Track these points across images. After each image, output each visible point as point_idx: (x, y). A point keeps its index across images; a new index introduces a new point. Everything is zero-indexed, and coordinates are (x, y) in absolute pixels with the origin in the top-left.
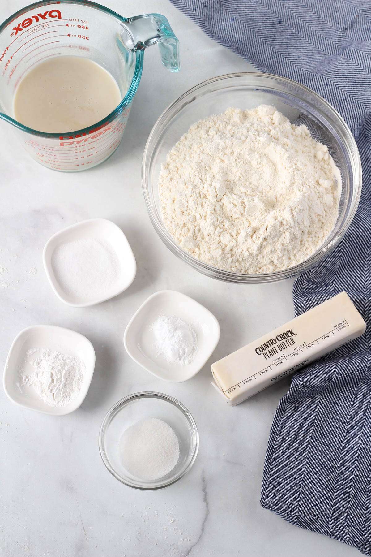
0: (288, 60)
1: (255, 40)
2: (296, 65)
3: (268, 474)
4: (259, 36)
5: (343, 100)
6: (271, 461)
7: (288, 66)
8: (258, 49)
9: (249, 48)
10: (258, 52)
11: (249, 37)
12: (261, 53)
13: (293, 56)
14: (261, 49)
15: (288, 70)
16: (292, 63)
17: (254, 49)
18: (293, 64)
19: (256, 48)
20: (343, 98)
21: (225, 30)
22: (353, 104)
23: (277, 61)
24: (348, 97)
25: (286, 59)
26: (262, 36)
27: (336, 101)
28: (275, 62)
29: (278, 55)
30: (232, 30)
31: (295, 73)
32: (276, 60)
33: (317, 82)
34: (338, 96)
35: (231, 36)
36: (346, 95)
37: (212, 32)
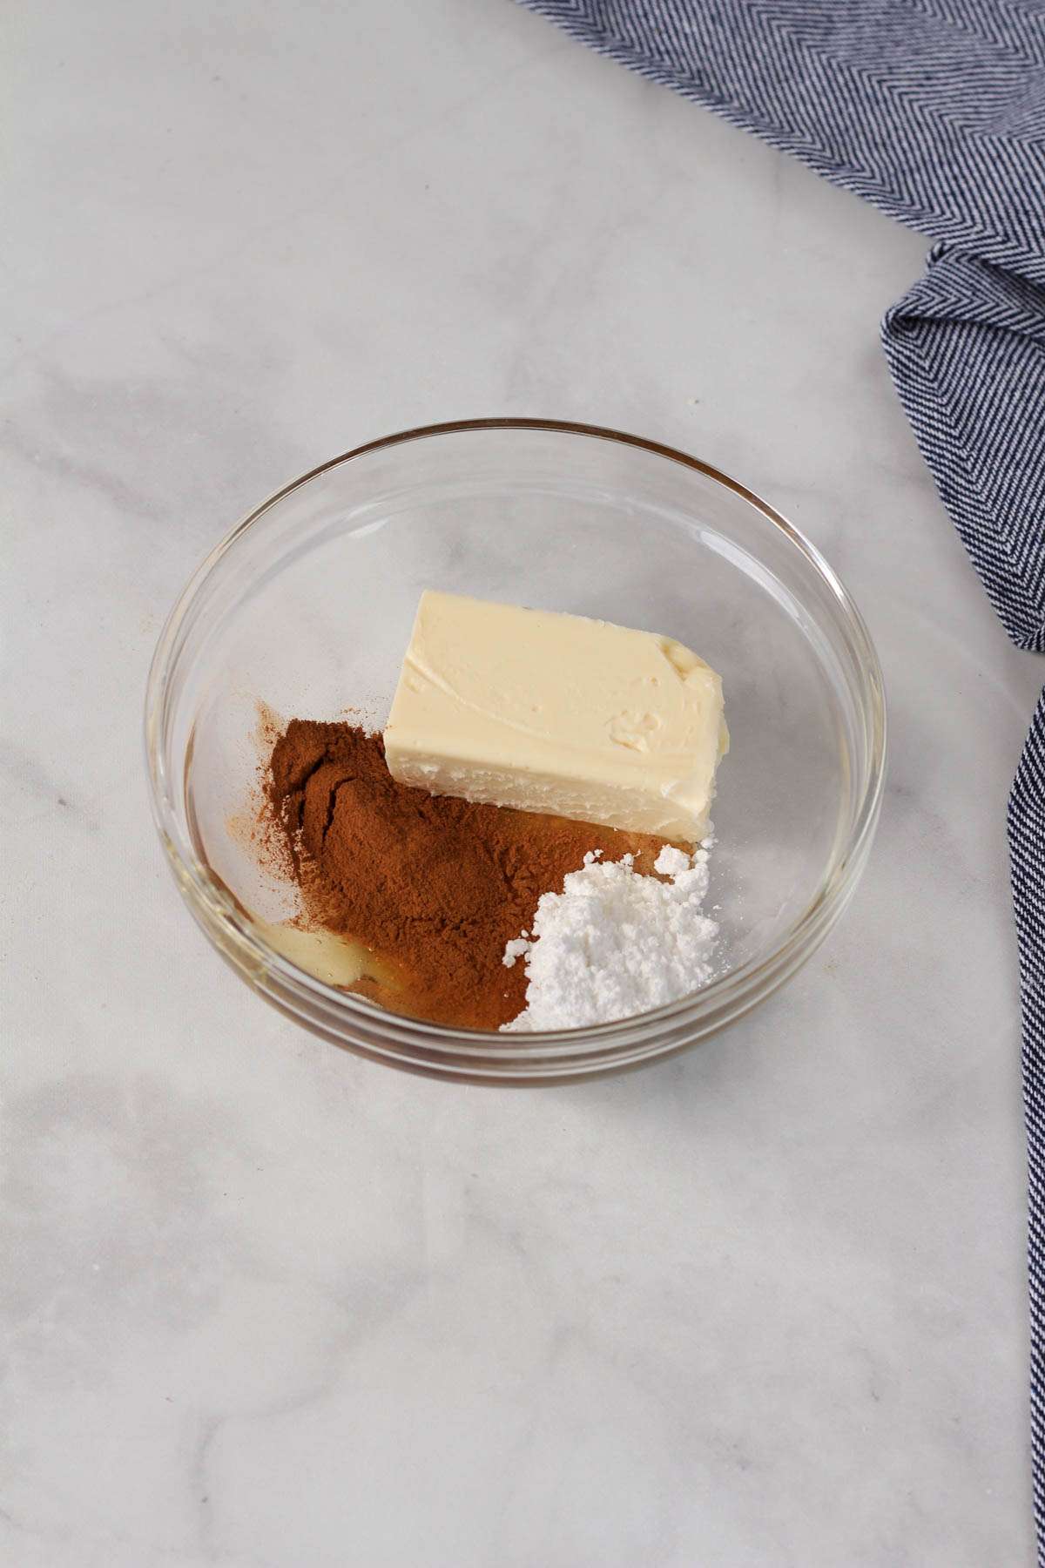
0: (889, 88)
1: (760, 35)
2: (922, 103)
4: (774, 23)
7: (892, 109)
8: (774, 65)
9: (742, 65)
10: (777, 75)
11: (738, 27)
12: (787, 80)
13: (908, 73)
14: (785, 64)
15: (894, 122)
16: (905, 98)
17: (760, 69)
18: (910, 102)
19: (766, 62)
21: (646, 15)
23: (852, 98)
25: (881, 88)
26: (783, 22)
28: (845, 100)
29: (851, 75)
30: (674, 13)
31: (922, 131)
32: (847, 95)
33: (1022, 165)
35: (672, 32)
37: (600, 28)
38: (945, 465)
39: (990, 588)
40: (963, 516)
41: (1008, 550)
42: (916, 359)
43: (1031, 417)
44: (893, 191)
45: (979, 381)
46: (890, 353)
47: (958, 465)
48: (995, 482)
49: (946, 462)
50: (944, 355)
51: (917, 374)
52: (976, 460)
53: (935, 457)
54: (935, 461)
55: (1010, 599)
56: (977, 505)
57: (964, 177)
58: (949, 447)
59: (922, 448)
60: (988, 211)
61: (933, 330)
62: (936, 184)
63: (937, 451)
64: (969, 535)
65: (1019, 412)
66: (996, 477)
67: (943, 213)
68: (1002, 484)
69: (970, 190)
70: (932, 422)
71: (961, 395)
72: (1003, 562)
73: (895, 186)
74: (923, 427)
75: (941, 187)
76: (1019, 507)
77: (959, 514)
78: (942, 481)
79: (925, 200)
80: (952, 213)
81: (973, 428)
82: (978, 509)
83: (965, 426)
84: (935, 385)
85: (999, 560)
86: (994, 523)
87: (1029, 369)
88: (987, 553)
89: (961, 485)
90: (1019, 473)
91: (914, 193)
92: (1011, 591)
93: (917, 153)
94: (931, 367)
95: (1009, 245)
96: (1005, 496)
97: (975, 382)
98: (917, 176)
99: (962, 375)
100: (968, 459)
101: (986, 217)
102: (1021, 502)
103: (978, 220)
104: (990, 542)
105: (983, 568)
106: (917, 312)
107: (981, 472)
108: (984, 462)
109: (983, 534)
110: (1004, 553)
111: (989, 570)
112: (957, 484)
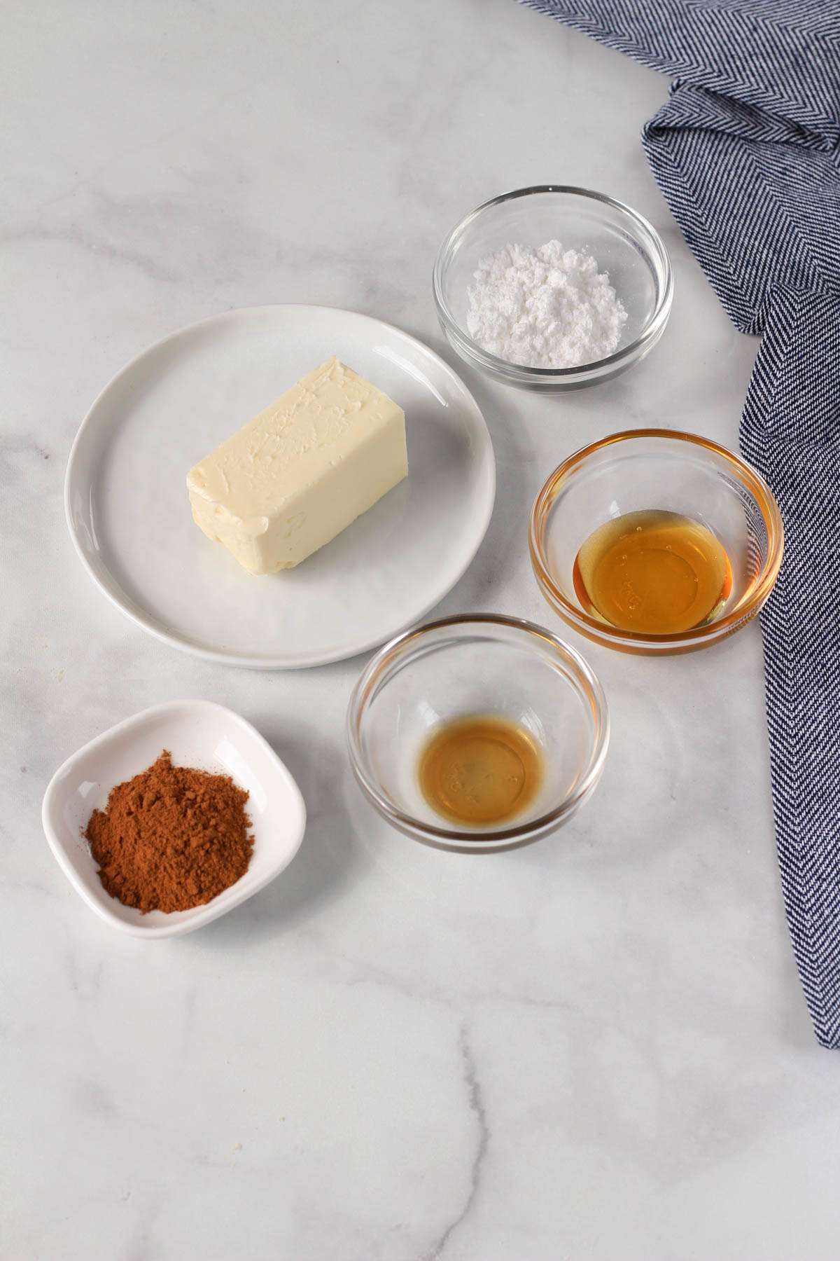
3: (811, 967)
5: (801, 50)
6: (807, 936)
20: (801, 44)
22: (828, 54)
24: (812, 41)
27: (784, 54)
31: (661, 9)
33: (728, 26)
34: (788, 44)
36: (807, 37)
38: (687, 220)
39: (721, 296)
40: (701, 252)
41: (731, 271)
42: (665, 154)
43: (742, 186)
44: (644, 48)
45: (707, 166)
46: (648, 151)
47: (696, 220)
48: (720, 229)
49: (688, 218)
50: (683, 151)
51: (666, 164)
52: (708, 216)
53: (680, 216)
54: (681, 218)
55: (735, 303)
56: (710, 244)
57: (690, 36)
58: (690, 209)
59: (672, 210)
60: (707, 57)
61: (676, 135)
62: (672, 42)
63: (682, 211)
64: (706, 264)
65: (734, 184)
66: (721, 226)
67: (678, 60)
68: (725, 230)
69: (695, 44)
70: (678, 193)
71: (696, 176)
72: (729, 279)
73: (646, 45)
74: (672, 197)
75: (676, 43)
76: (737, 243)
77: (699, 251)
78: (686, 231)
79: (665, 52)
80: (684, 59)
81: (705, 196)
82: (711, 247)
83: (700, 194)
84: (679, 170)
85: (726, 278)
86: (721, 255)
87: (739, 157)
88: (718, 274)
89: (699, 233)
90: (736, 222)
91: (659, 49)
92: (735, 298)
93: (659, 23)
94: (675, 159)
95: (722, 77)
96: (728, 238)
97: (704, 167)
98: (660, 38)
99: (696, 163)
100: (702, 215)
101: (706, 60)
102: (738, 241)
103: (701, 63)
104: (719, 267)
105: (716, 283)
106: (664, 124)
107: (711, 224)
108: (713, 217)
109: (715, 262)
110: (729, 273)
111: (719, 285)
112: (696, 232)
